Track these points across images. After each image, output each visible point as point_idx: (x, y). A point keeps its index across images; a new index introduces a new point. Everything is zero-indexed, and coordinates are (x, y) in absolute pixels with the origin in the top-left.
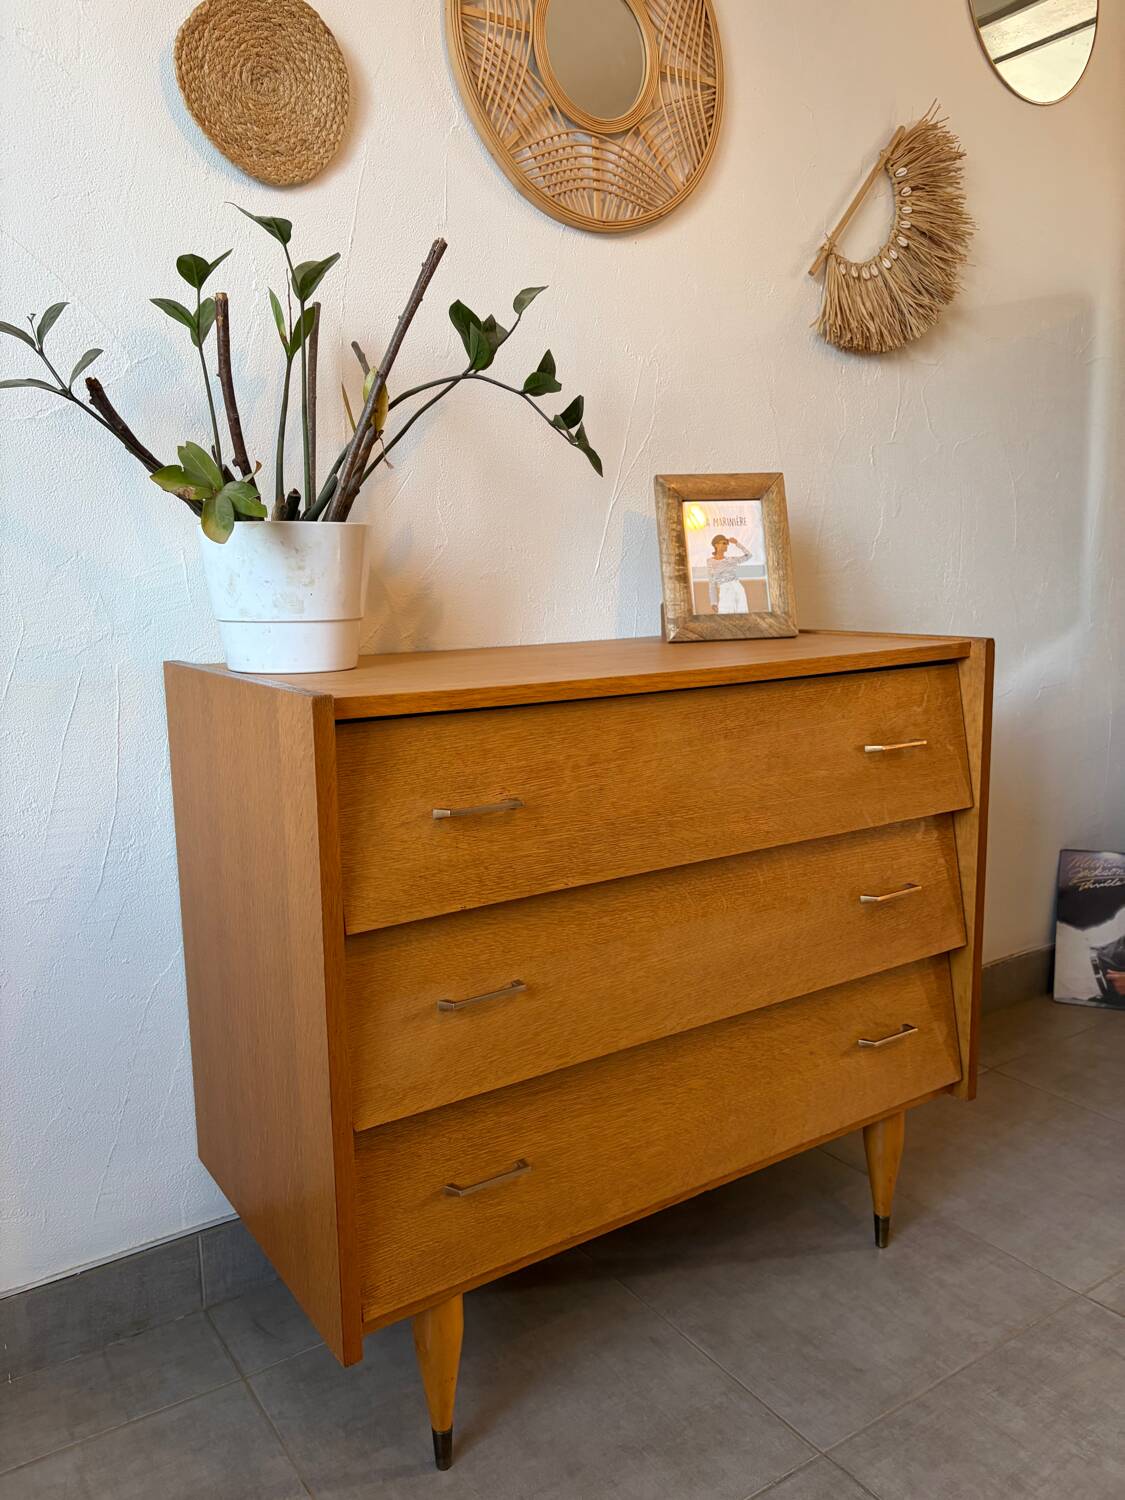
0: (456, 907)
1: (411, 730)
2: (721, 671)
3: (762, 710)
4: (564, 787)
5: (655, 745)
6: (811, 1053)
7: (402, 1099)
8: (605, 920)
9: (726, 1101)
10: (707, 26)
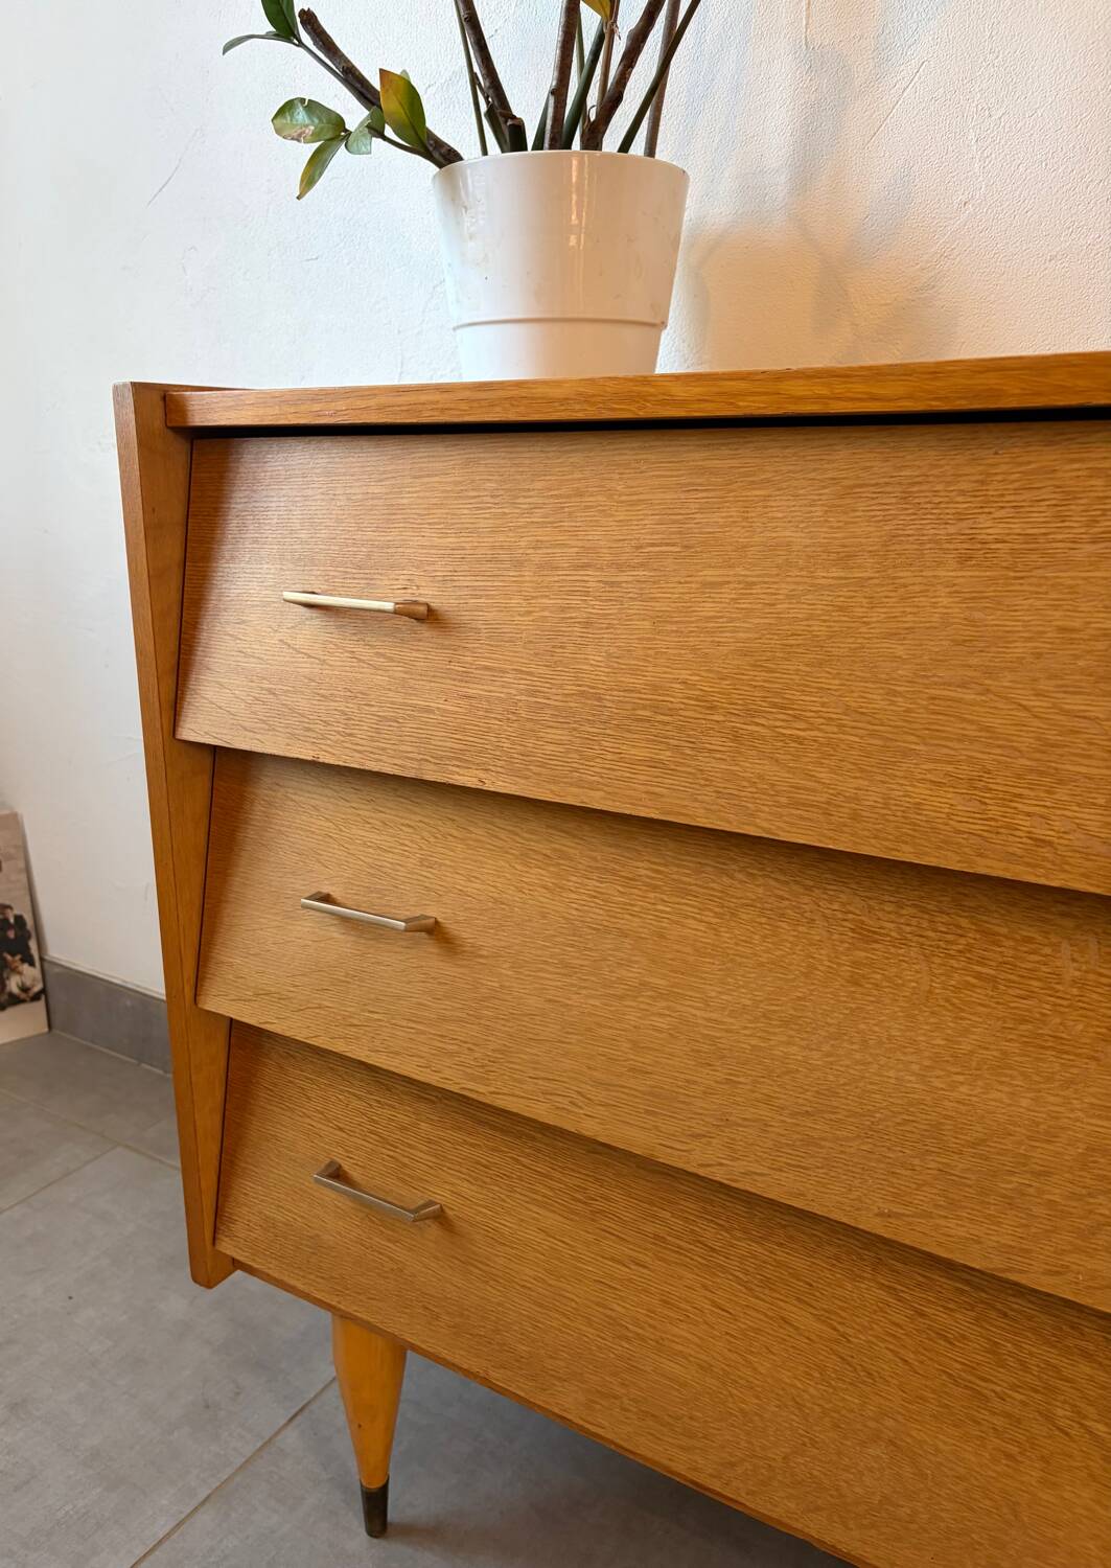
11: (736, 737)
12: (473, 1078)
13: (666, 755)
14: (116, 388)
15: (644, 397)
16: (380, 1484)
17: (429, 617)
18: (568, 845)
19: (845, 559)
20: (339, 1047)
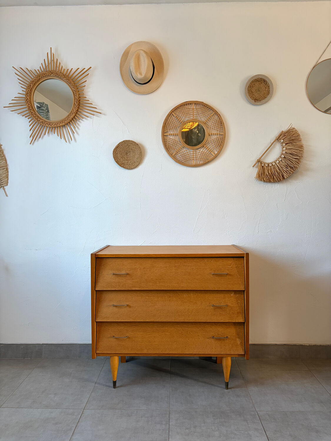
0: (114, 289)
1: (110, 260)
2: (172, 254)
3: (185, 263)
4: (138, 272)
5: (158, 267)
6: (198, 336)
7: (104, 318)
8: (147, 297)
9: (174, 339)
10: (221, 123)
11: (159, 282)
12: (134, 319)
13: (153, 284)
14: (92, 255)
15: (149, 256)
16: (115, 381)
17: (128, 274)
18: (142, 294)
19: (166, 267)
20: (117, 321)
